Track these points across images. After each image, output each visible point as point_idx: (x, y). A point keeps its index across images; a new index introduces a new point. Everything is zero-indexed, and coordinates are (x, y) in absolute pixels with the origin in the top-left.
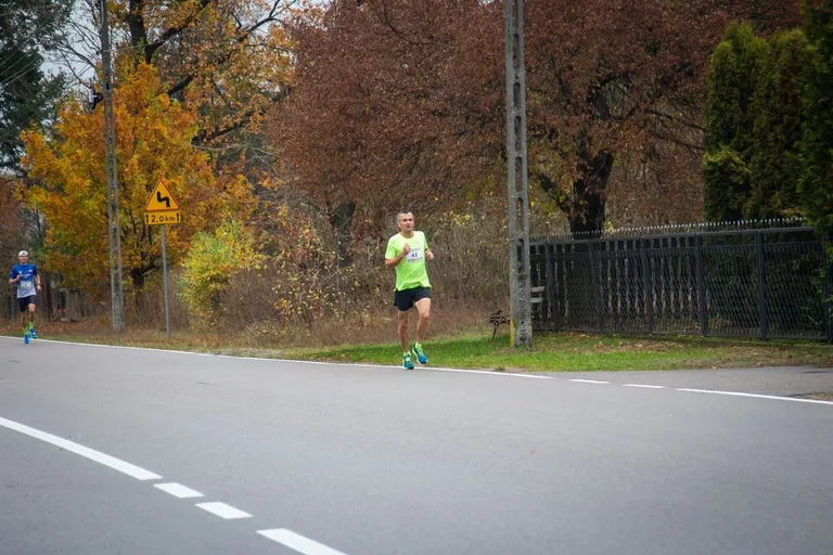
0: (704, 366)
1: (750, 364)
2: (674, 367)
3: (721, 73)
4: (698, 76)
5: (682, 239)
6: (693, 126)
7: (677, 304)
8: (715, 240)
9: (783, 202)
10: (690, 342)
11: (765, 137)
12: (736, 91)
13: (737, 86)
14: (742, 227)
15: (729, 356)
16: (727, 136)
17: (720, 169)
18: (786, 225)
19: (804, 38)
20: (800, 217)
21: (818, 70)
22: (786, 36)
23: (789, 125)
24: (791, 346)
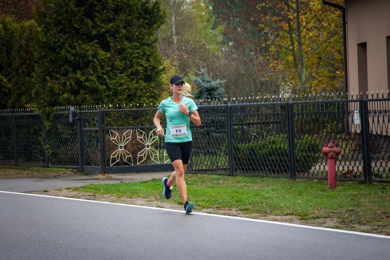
1: (8, 177)
9: (26, 101)
11: (18, 70)
12: (5, 48)
13: (5, 46)
14: (7, 112)
18: (27, 112)
19: (36, 24)
20: (33, 108)
21: (41, 39)
22: (27, 23)
23: (29, 65)
24: (28, 169)
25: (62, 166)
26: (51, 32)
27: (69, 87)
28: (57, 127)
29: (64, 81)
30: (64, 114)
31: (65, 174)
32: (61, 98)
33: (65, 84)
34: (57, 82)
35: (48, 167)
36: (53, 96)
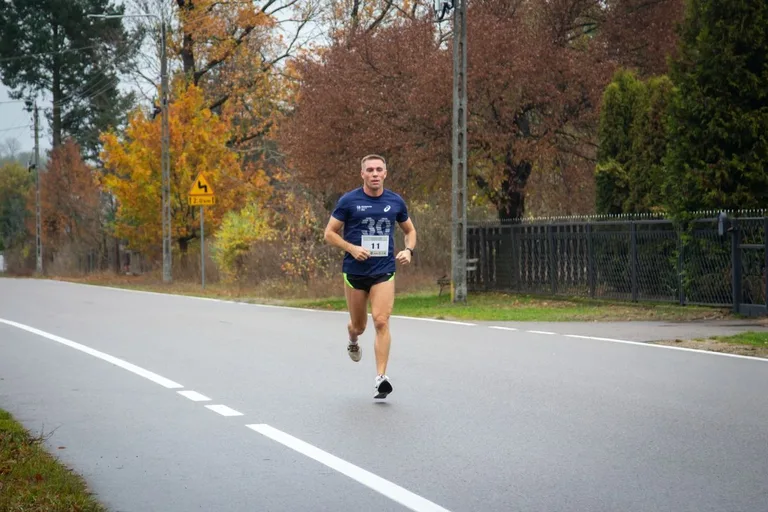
0: (589, 319)
1: (621, 319)
2: (567, 320)
3: (610, 106)
4: (594, 107)
5: (581, 227)
6: (590, 144)
7: (575, 274)
8: (603, 228)
9: (653, 202)
10: (581, 302)
11: (641, 153)
12: (621, 119)
13: (621, 115)
14: (622, 219)
15: (607, 312)
16: (614, 152)
17: (608, 176)
18: (653, 218)
19: (671, 83)
20: (663, 213)
21: (678, 106)
22: (658, 80)
23: (658, 145)
24: (652, 306)
25: (706, 304)
26: (693, 94)
27: (719, 181)
28: (698, 243)
29: (711, 171)
30: (710, 223)
31: (710, 315)
32: (706, 198)
33: (714, 174)
34: (701, 172)
35: (684, 305)
36: (693, 195)
